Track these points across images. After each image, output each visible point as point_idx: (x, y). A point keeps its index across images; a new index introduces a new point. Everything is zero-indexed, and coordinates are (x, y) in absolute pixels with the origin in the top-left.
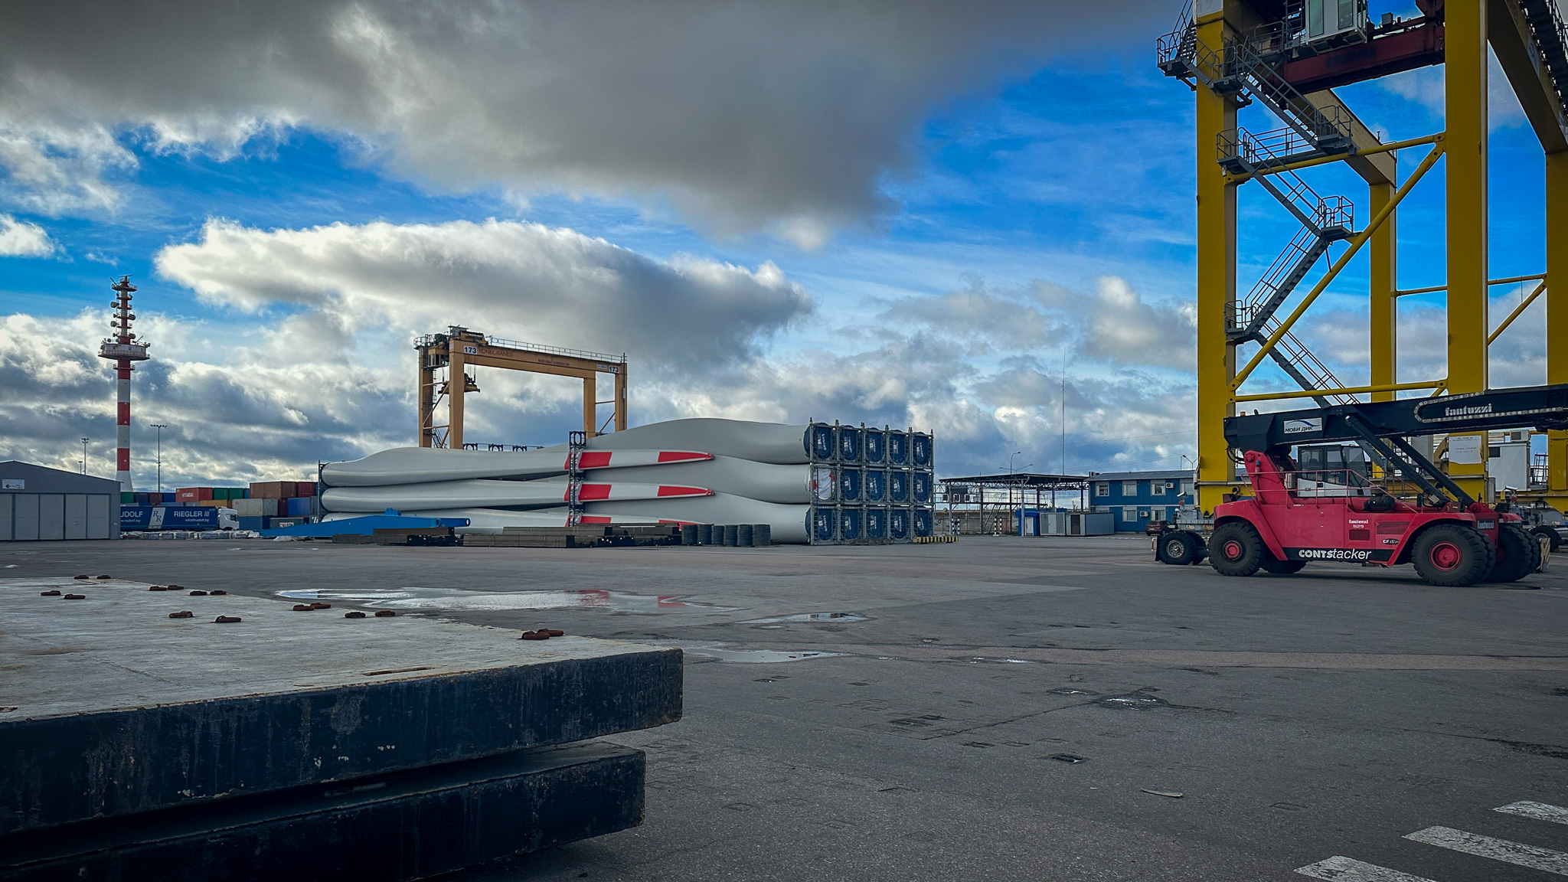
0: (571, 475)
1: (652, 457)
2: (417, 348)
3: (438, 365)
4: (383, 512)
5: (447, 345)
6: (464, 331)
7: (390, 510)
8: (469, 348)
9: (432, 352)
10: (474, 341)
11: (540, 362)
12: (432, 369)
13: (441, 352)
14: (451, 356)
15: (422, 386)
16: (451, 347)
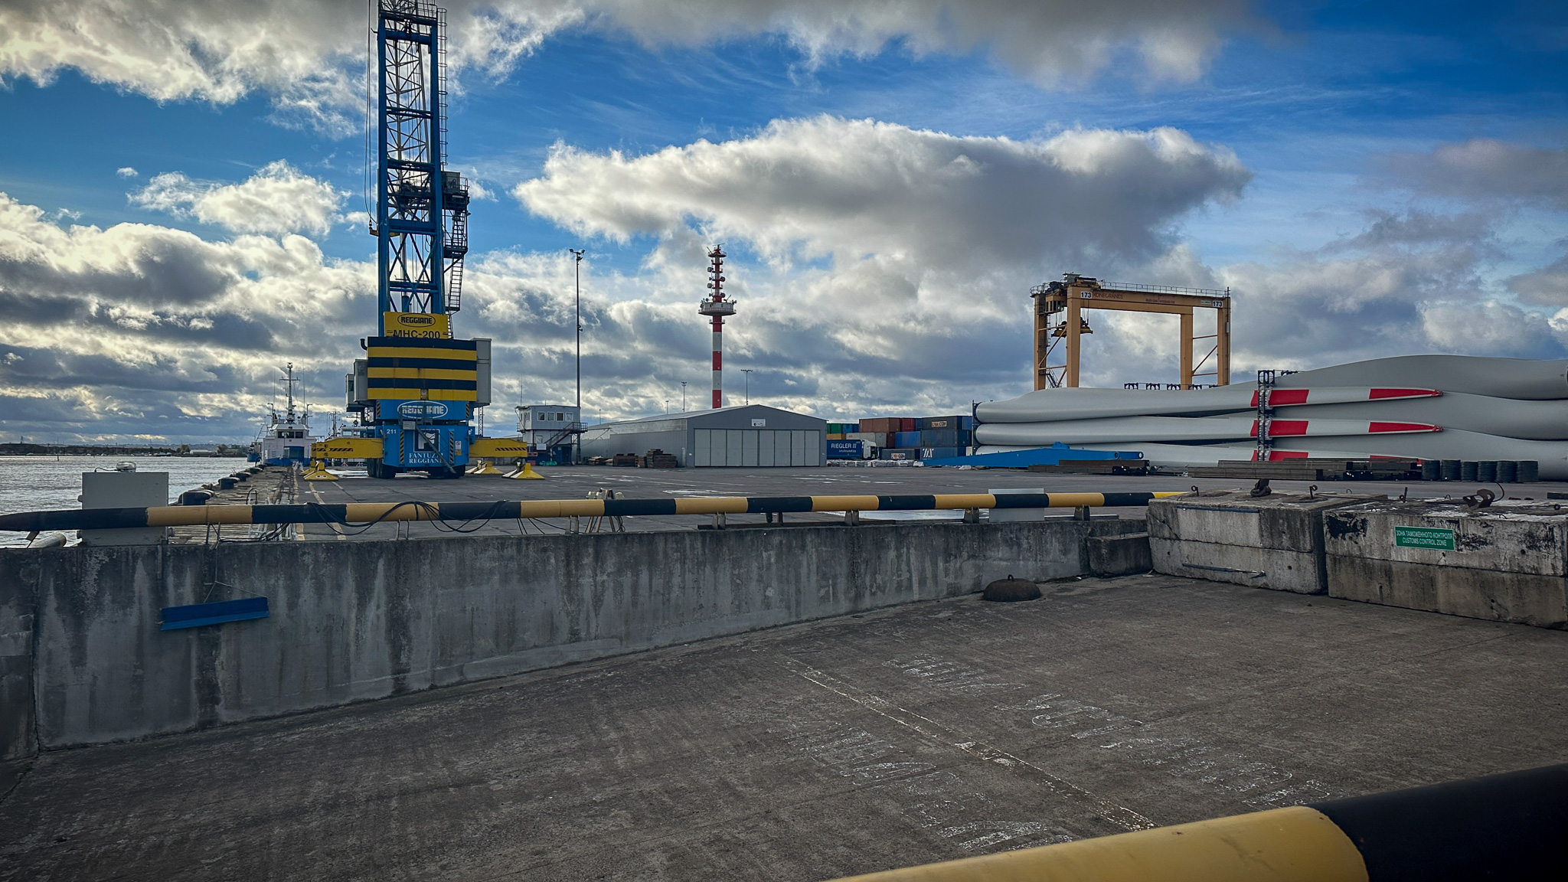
0: (1260, 412)
1: (1364, 394)
2: (1033, 296)
3: (1055, 310)
4: (1052, 445)
5: (1064, 293)
6: (1077, 278)
7: (1058, 444)
8: (1085, 293)
9: (1049, 299)
10: (1089, 287)
11: (1148, 302)
12: (1047, 314)
13: (1058, 299)
14: (1069, 301)
15: (1038, 330)
16: (1069, 294)
